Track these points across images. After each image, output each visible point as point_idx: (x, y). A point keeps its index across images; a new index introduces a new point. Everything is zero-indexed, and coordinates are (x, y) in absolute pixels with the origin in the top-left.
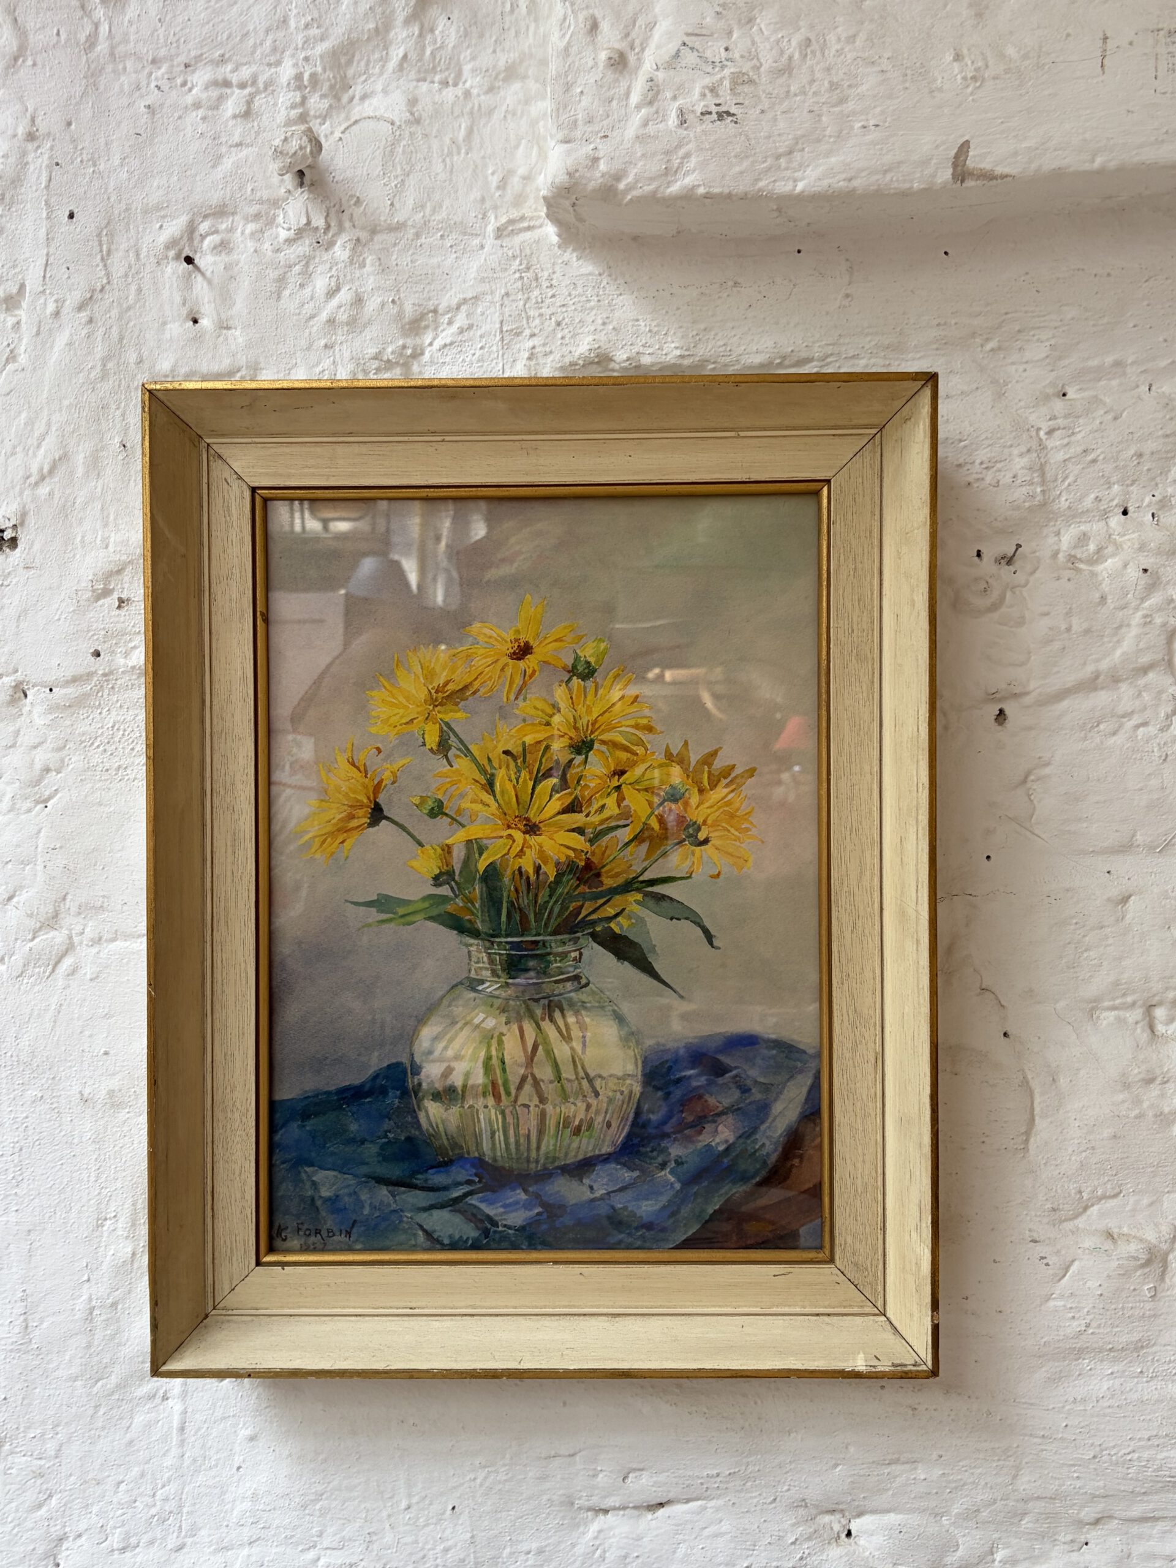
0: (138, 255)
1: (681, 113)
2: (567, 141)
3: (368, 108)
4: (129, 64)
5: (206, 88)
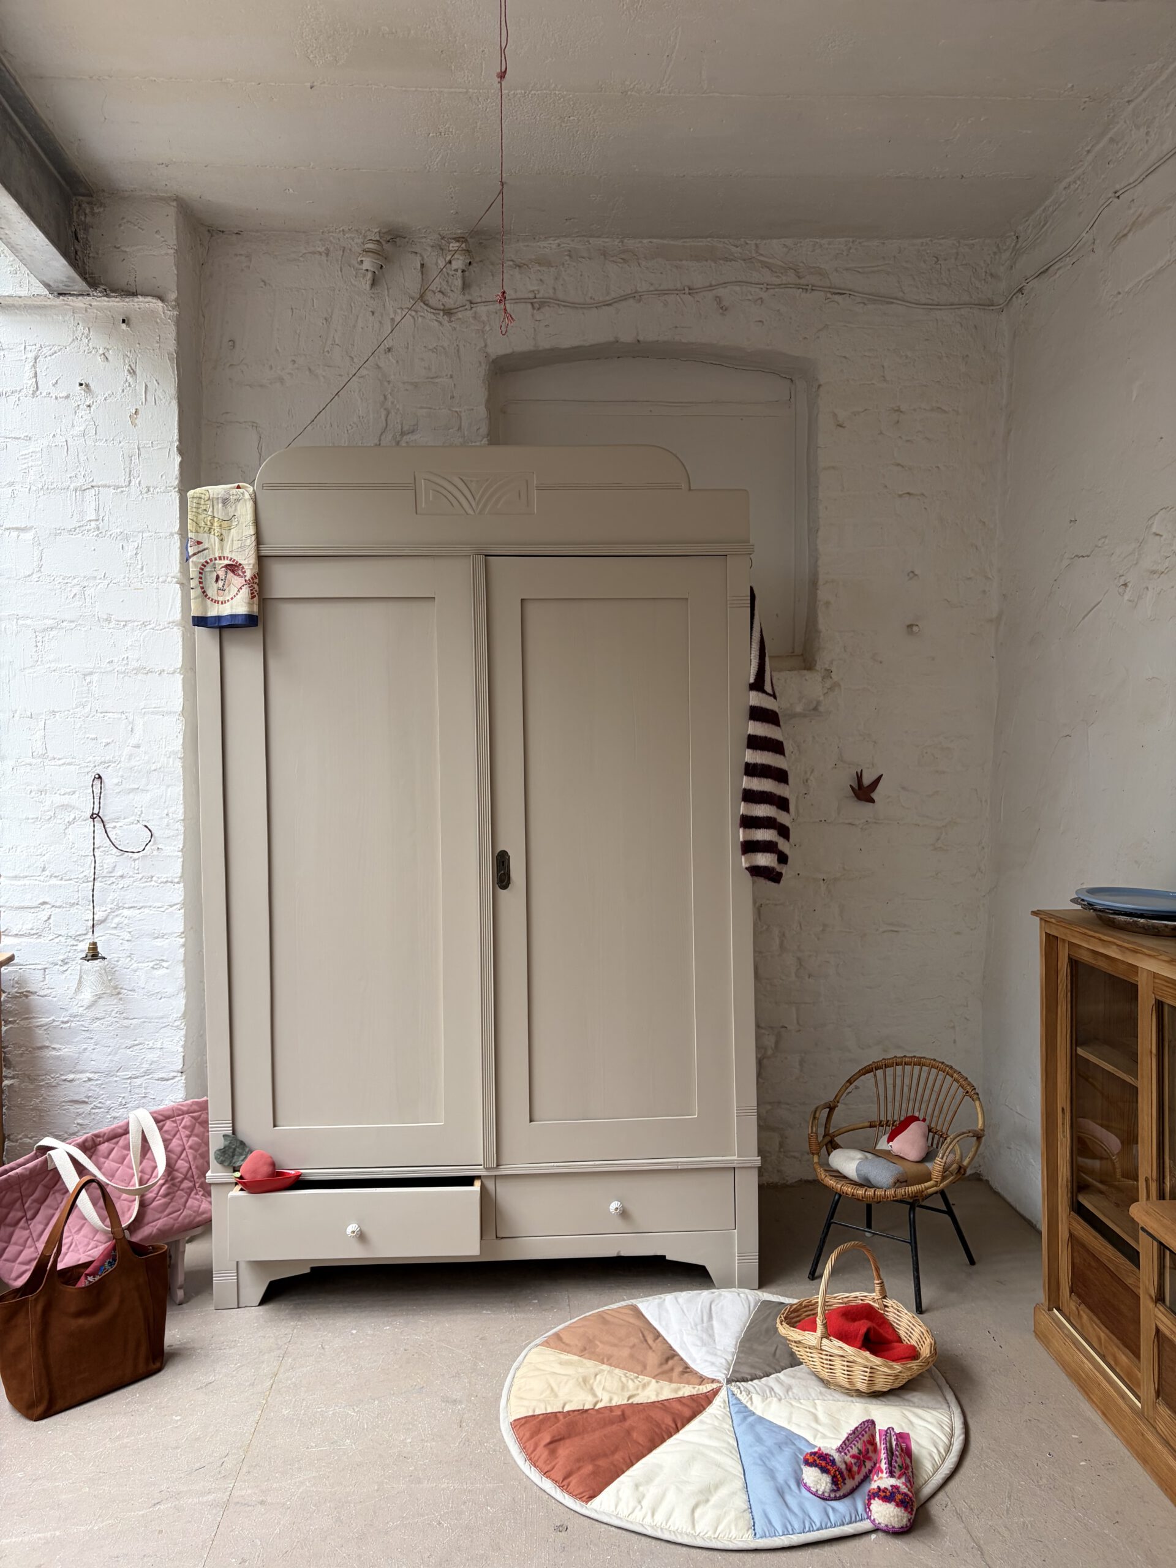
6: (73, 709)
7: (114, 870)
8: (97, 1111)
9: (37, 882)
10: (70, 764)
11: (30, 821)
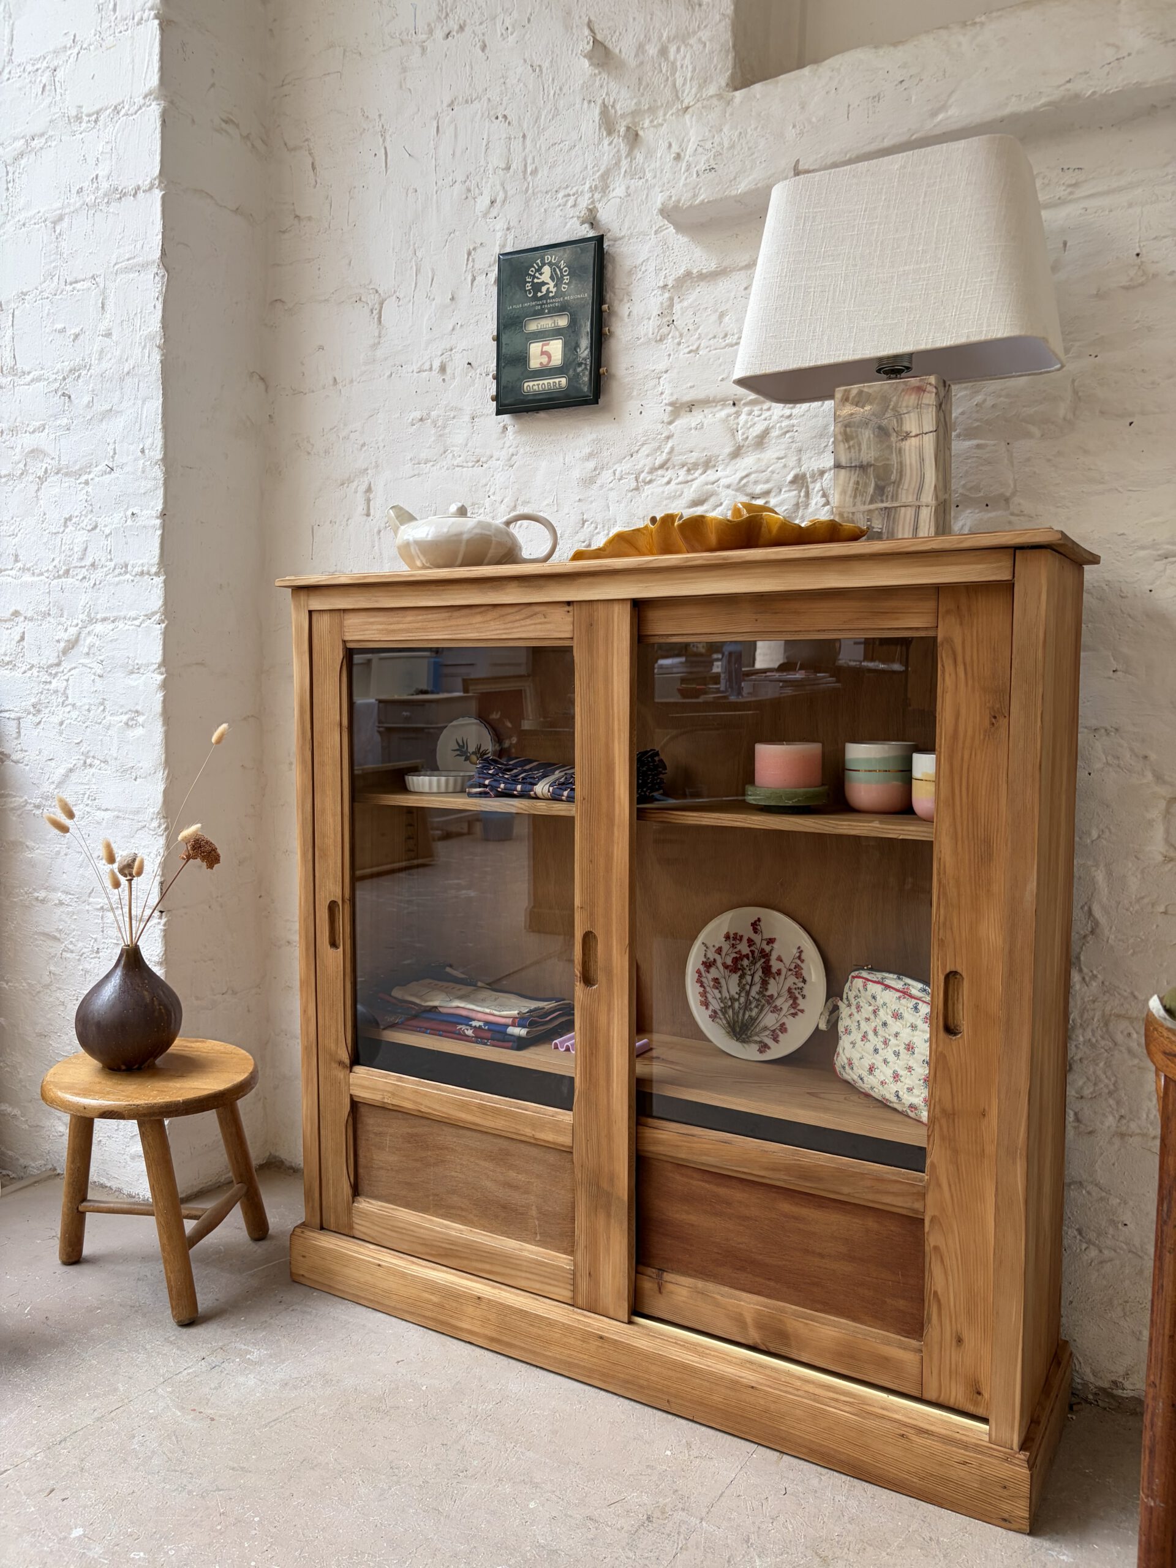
1: (697, 172)
2: (661, 192)
3: (613, 194)
4: (539, 195)
5: (563, 198)
6: (41, 284)
7: (85, 554)
9: (10, 579)
10: (38, 379)
11: (4, 480)
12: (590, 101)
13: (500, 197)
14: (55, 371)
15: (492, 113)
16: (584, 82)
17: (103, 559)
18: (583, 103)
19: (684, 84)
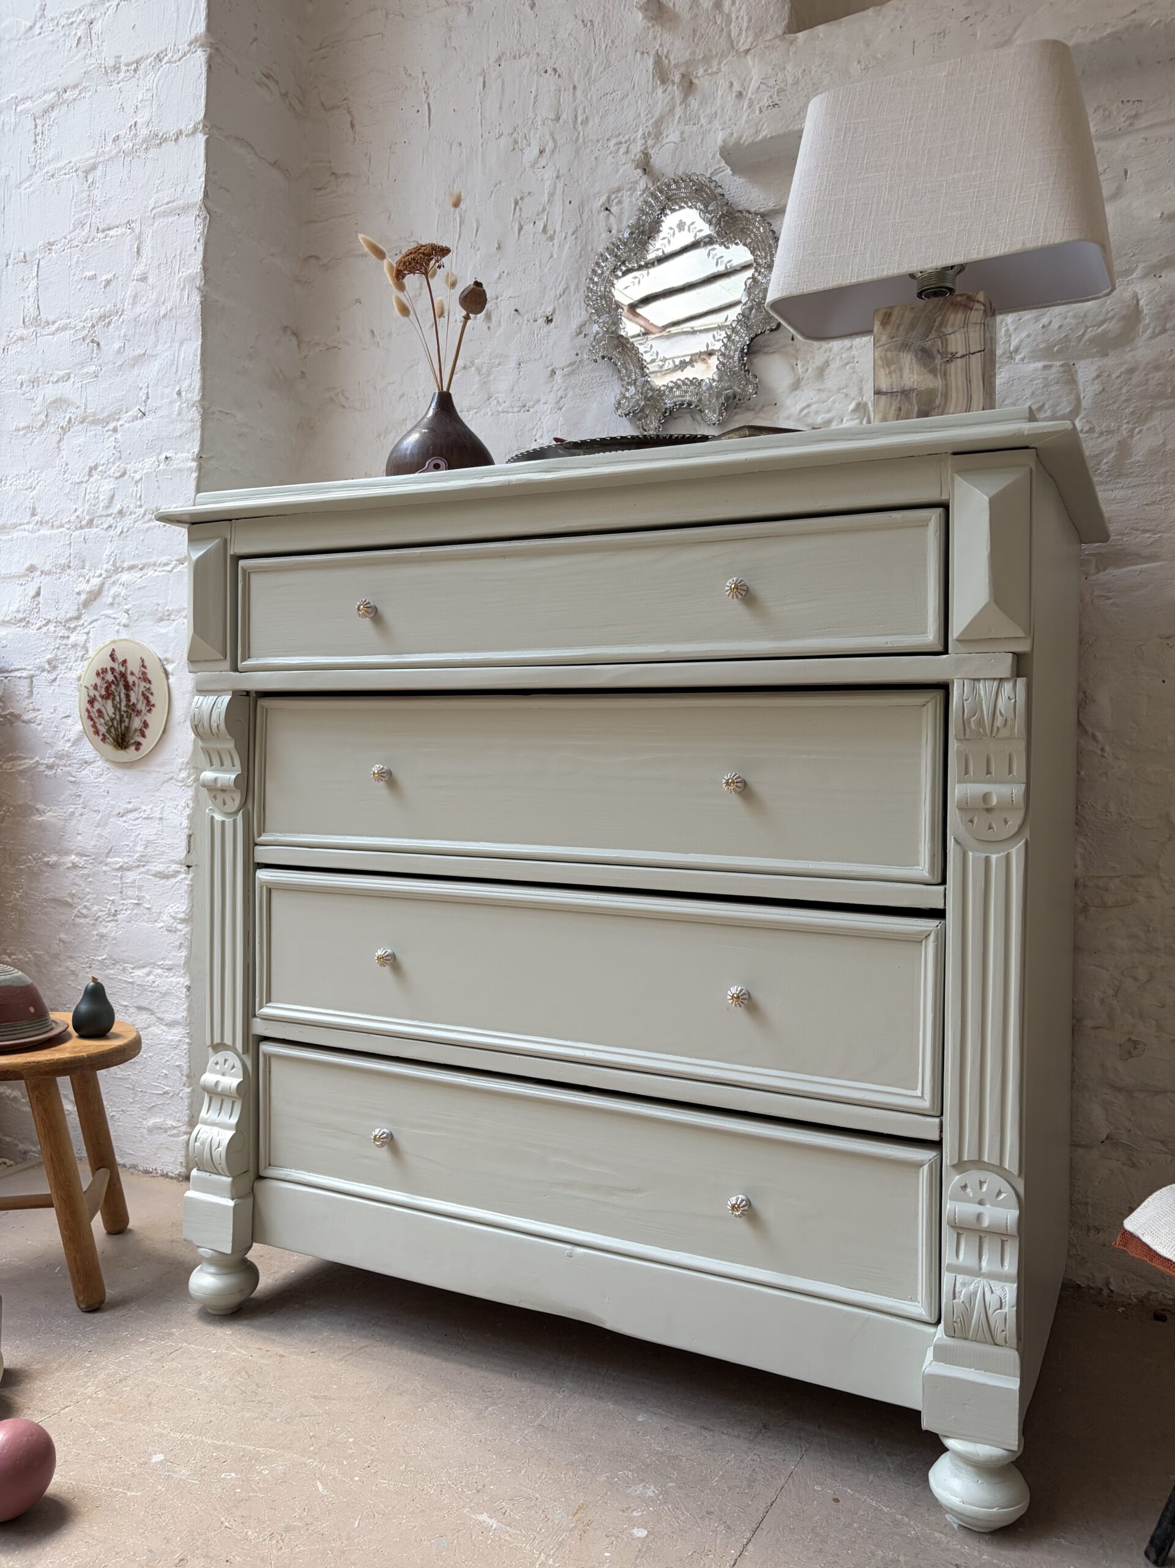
0: (592, 212)
1: (760, 108)
2: (722, 129)
3: (668, 140)
4: (589, 145)
5: (614, 146)
6: (70, 233)
7: (111, 502)
8: (82, 921)
9: (26, 534)
10: (64, 328)
11: (21, 433)
12: (643, 53)
13: (550, 146)
14: (83, 319)
15: (541, 67)
16: (637, 35)
17: (132, 506)
18: (636, 54)
19: (739, 34)
